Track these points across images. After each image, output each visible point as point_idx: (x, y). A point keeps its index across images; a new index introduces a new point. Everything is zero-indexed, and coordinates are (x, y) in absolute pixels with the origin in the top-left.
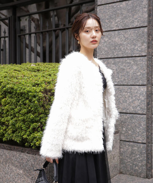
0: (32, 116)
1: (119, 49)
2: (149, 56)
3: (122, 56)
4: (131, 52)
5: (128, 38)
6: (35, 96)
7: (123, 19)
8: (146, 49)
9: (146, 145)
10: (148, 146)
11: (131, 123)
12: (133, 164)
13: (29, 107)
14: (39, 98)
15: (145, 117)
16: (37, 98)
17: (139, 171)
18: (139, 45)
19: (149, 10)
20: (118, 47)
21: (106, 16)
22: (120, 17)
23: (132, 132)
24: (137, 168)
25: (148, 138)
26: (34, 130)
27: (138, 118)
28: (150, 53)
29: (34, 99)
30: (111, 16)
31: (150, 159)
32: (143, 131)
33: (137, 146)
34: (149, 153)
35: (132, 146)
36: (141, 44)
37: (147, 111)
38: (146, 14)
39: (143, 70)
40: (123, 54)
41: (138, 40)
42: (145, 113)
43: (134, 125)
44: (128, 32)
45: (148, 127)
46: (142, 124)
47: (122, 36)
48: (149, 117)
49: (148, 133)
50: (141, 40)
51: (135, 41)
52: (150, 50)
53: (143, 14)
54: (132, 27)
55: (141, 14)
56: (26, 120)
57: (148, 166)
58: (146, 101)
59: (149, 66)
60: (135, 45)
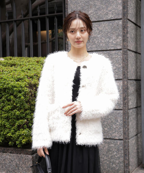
0: (18, 113)
1: (92, 42)
2: (124, 50)
3: (96, 49)
4: (105, 45)
5: (102, 30)
6: (20, 92)
7: (96, 11)
8: (122, 42)
9: (122, 141)
10: (125, 142)
11: (107, 119)
12: (110, 162)
13: (14, 103)
14: (25, 93)
15: (122, 113)
16: (23, 93)
17: (116, 169)
18: (114, 38)
19: (124, 2)
20: (92, 40)
21: (78, 7)
22: (93, 9)
23: (108, 128)
24: (114, 165)
25: (124, 133)
26: (20, 127)
27: (114, 114)
28: (125, 46)
29: (20, 95)
30: (83, 7)
31: (127, 155)
32: (120, 126)
33: (114, 143)
34: (126, 150)
35: (109, 143)
36: (115, 37)
37: (124, 106)
38: (120, 6)
39: (118, 64)
40: (97, 47)
41: (113, 33)
42: (122, 109)
43: (111, 121)
44: (102, 24)
45: (125, 122)
46: (118, 119)
47: (96, 28)
48: (126, 112)
49: (125, 128)
50: (116, 33)
51: (110, 34)
52: (125, 43)
53: (117, 6)
54: (106, 20)
55: (115, 6)
56: (11, 117)
57: (126, 163)
58: (122, 96)
59: (125, 60)
60: (110, 38)
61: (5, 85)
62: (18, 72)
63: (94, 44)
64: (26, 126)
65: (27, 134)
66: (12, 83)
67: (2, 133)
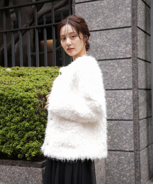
0: (27, 124)
1: (101, 51)
2: (134, 58)
3: (104, 58)
4: (114, 54)
5: (110, 38)
6: (29, 103)
7: (104, 18)
8: (131, 50)
9: (133, 153)
10: (136, 154)
11: (117, 130)
12: (121, 175)
13: (23, 115)
14: (35, 104)
15: (132, 123)
16: (32, 104)
17: (127, 182)
18: (123, 46)
19: (133, 9)
20: (100, 49)
21: (85, 15)
22: (101, 17)
23: (118, 140)
24: (125, 178)
25: (135, 145)
26: (29, 139)
27: (124, 125)
28: (135, 55)
29: (29, 106)
30: (91, 15)
31: (138, 167)
32: (130, 138)
33: (125, 154)
34: (138, 162)
35: (119, 155)
36: (125, 45)
37: (134, 117)
38: (129, 14)
39: (128, 73)
40: (105, 56)
41: (122, 41)
42: (132, 119)
43: (120, 132)
44: (111, 32)
45: (135, 133)
46: (129, 130)
47: (104, 36)
48: (137, 123)
49: (135, 139)
50: (125, 41)
51: (119, 42)
52: (134, 52)
53: (126, 14)
54: (114, 28)
55: (124, 14)
56: (20, 129)
57: (137, 176)
58: (132, 106)
59: (134, 69)
60: (119, 47)
61: (14, 96)
62: (27, 82)
63: (103, 52)
64: (36, 138)
65: (36, 146)
66: (21, 94)
67: (11, 145)
